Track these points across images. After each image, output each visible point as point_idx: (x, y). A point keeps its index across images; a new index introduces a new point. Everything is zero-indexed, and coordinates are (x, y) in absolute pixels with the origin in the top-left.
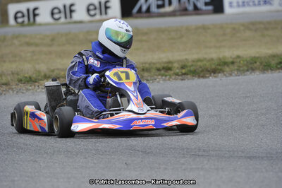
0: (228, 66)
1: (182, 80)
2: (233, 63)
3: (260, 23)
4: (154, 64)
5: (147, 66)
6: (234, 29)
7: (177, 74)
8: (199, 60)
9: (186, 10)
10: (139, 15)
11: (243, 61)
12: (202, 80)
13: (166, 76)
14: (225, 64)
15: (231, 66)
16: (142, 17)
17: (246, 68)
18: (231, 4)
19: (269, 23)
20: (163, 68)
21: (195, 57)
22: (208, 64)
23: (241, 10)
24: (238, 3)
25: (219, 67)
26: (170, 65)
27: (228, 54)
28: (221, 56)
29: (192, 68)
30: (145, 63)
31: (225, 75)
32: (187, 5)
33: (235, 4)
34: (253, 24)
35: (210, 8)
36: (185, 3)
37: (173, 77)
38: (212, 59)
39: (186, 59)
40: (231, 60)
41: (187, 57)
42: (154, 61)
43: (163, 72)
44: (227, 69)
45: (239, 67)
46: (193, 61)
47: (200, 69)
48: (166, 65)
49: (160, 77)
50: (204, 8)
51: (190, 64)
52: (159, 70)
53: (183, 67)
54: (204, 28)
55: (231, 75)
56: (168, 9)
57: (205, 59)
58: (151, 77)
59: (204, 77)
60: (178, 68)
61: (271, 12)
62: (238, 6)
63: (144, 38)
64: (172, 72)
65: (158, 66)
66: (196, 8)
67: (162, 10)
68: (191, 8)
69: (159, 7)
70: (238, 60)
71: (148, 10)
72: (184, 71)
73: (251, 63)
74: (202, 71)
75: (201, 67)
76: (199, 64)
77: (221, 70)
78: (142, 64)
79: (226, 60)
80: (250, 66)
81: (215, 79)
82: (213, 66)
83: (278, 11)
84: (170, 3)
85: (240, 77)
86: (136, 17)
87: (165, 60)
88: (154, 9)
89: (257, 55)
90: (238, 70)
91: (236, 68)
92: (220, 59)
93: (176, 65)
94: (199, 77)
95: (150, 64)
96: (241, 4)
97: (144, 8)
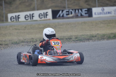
0: (94, 37)
1: (76, 43)
2: (96, 36)
3: (107, 21)
4: (65, 37)
5: (62, 37)
6: (96, 23)
7: (74, 41)
8: (83, 35)
9: (77, 16)
10: (59, 18)
11: (100, 36)
13: (70, 41)
14: (93, 36)
15: (95, 38)
16: (60, 19)
17: (101, 38)
18: (95, 13)
19: (110, 21)
20: (69, 38)
21: (81, 34)
22: (86, 37)
23: (99, 16)
24: (98, 13)
25: (91, 38)
26: (71, 37)
27: (94, 33)
28: (91, 34)
29: (80, 38)
30: (61, 36)
31: (93, 41)
32: (78, 14)
33: (97, 14)
34: (104, 21)
35: (87, 15)
36: (77, 13)
37: (72, 42)
38: (88, 35)
39: (78, 35)
40: (95, 35)
41: (78, 34)
42: (65, 36)
43: (68, 40)
44: (93, 38)
45: (99, 38)
46: (81, 36)
47: (83, 39)
48: (70, 37)
49: (67, 42)
50: (85, 15)
52: (67, 39)
53: (76, 38)
54: (85, 23)
55: (95, 41)
56: (70, 15)
57: (85, 35)
58: (64, 42)
59: (84, 42)
60: (74, 38)
61: (111, 16)
62: (98, 14)
63: (61, 27)
64: (72, 40)
65: (66, 38)
66: (81, 15)
68: (79, 15)
69: (67, 15)
70: (98, 35)
71: (63, 16)
72: (76, 39)
73: (103, 36)
74: (84, 39)
75: (83, 38)
76: (83, 36)
78: (60, 37)
79: (93, 35)
81: (88, 43)
82: (88, 38)
83: (113, 16)
84: (71, 13)
85: (99, 42)
86: (58, 19)
87: (69, 35)
88: (65, 15)
89: (105, 33)
90: (98, 39)
91: (97, 38)
92: (91, 35)
94: (82, 42)
95: (63, 37)
96: (99, 13)
97: (61, 15)
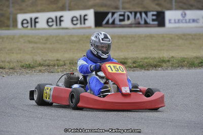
0: (165, 63)
1: (133, 71)
2: (169, 61)
3: (190, 35)
6: (171, 38)
7: (130, 67)
8: (146, 58)
9: (139, 23)
10: (106, 25)
11: (176, 60)
12: (146, 72)
14: (164, 61)
15: (167, 63)
16: (108, 27)
17: (177, 65)
18: (170, 21)
19: (195, 35)
21: (143, 56)
22: (151, 61)
23: (177, 25)
24: (175, 20)
25: (159, 64)
26: (126, 61)
27: (166, 55)
28: (161, 56)
29: (141, 64)
31: (163, 69)
32: (140, 20)
33: (173, 21)
34: (184, 35)
35: (156, 23)
36: (138, 18)
37: (128, 69)
38: (155, 58)
39: (137, 57)
40: (167, 59)
44: (164, 65)
45: (173, 64)
46: (142, 59)
48: (123, 60)
50: (152, 23)
51: (139, 61)
53: (134, 63)
54: (151, 36)
55: (167, 69)
56: (126, 22)
57: (150, 57)
59: (148, 70)
60: (131, 63)
62: (175, 22)
64: (127, 65)
66: (146, 22)
67: (123, 23)
68: (142, 22)
69: (121, 20)
70: (172, 59)
71: (113, 22)
72: (135, 65)
73: (181, 62)
74: (147, 66)
75: (147, 63)
76: (146, 60)
77: (160, 65)
79: (165, 59)
80: (180, 64)
81: (155, 72)
82: (155, 63)
84: (128, 18)
85: (173, 71)
86: (105, 27)
87: (122, 57)
88: (117, 22)
89: (186, 57)
90: (172, 66)
91: (171, 64)
92: (160, 58)
93: (130, 61)
94: (145, 69)
96: (177, 21)
97: (111, 21)
